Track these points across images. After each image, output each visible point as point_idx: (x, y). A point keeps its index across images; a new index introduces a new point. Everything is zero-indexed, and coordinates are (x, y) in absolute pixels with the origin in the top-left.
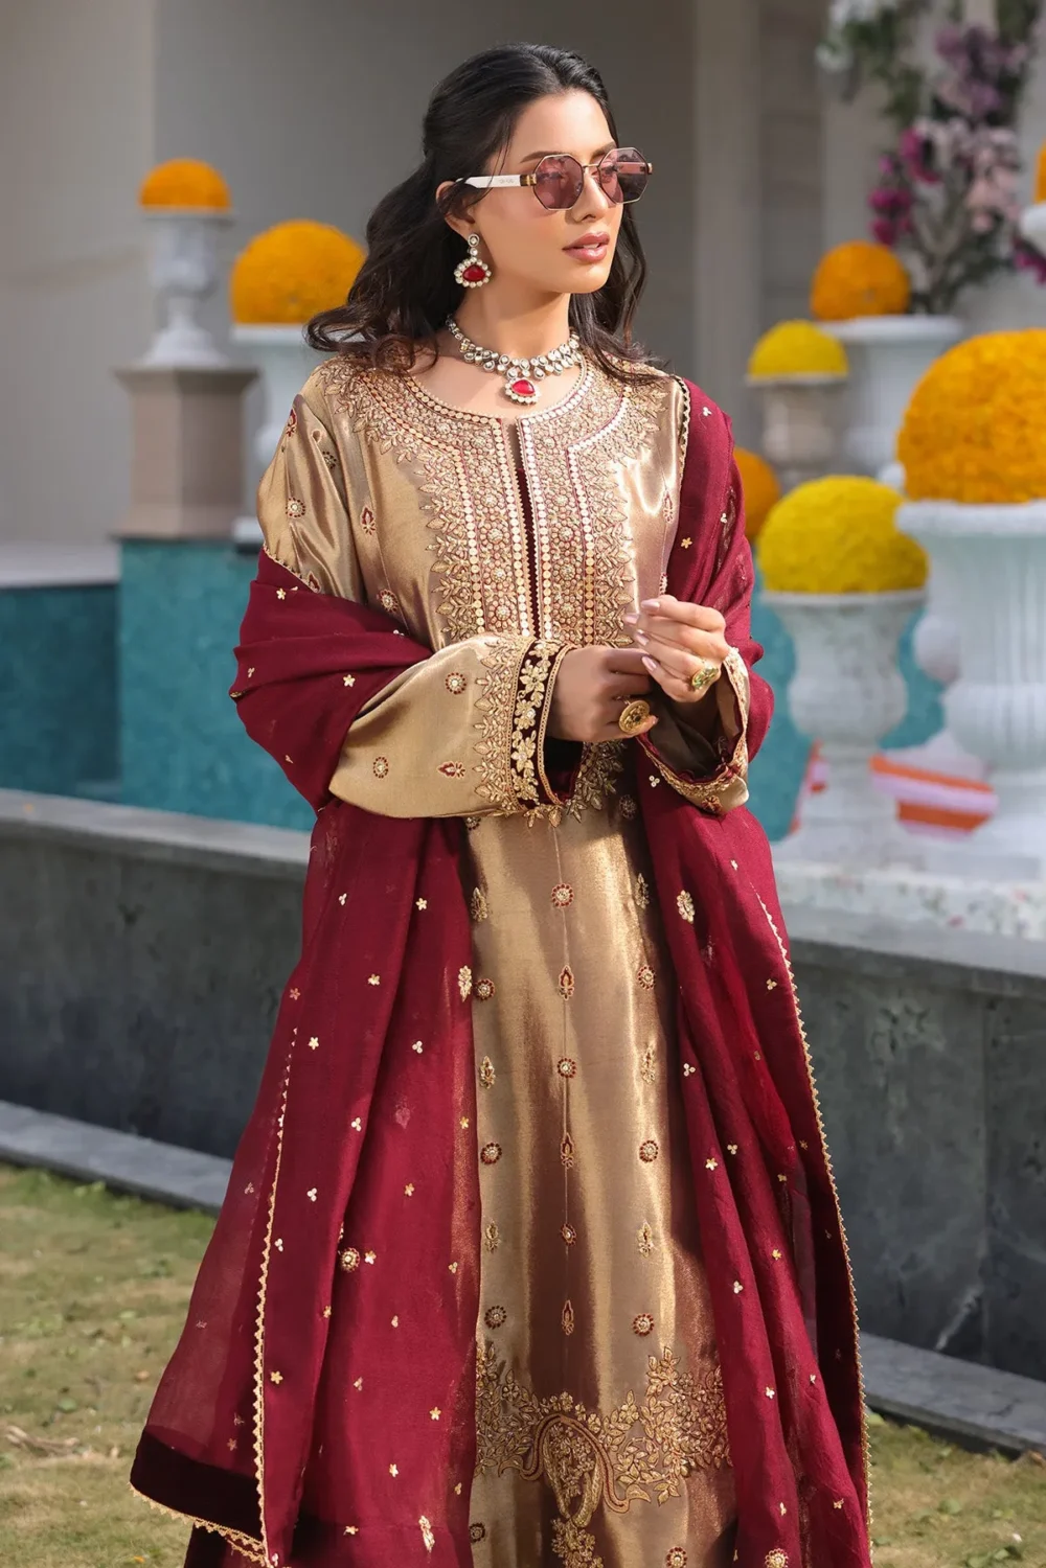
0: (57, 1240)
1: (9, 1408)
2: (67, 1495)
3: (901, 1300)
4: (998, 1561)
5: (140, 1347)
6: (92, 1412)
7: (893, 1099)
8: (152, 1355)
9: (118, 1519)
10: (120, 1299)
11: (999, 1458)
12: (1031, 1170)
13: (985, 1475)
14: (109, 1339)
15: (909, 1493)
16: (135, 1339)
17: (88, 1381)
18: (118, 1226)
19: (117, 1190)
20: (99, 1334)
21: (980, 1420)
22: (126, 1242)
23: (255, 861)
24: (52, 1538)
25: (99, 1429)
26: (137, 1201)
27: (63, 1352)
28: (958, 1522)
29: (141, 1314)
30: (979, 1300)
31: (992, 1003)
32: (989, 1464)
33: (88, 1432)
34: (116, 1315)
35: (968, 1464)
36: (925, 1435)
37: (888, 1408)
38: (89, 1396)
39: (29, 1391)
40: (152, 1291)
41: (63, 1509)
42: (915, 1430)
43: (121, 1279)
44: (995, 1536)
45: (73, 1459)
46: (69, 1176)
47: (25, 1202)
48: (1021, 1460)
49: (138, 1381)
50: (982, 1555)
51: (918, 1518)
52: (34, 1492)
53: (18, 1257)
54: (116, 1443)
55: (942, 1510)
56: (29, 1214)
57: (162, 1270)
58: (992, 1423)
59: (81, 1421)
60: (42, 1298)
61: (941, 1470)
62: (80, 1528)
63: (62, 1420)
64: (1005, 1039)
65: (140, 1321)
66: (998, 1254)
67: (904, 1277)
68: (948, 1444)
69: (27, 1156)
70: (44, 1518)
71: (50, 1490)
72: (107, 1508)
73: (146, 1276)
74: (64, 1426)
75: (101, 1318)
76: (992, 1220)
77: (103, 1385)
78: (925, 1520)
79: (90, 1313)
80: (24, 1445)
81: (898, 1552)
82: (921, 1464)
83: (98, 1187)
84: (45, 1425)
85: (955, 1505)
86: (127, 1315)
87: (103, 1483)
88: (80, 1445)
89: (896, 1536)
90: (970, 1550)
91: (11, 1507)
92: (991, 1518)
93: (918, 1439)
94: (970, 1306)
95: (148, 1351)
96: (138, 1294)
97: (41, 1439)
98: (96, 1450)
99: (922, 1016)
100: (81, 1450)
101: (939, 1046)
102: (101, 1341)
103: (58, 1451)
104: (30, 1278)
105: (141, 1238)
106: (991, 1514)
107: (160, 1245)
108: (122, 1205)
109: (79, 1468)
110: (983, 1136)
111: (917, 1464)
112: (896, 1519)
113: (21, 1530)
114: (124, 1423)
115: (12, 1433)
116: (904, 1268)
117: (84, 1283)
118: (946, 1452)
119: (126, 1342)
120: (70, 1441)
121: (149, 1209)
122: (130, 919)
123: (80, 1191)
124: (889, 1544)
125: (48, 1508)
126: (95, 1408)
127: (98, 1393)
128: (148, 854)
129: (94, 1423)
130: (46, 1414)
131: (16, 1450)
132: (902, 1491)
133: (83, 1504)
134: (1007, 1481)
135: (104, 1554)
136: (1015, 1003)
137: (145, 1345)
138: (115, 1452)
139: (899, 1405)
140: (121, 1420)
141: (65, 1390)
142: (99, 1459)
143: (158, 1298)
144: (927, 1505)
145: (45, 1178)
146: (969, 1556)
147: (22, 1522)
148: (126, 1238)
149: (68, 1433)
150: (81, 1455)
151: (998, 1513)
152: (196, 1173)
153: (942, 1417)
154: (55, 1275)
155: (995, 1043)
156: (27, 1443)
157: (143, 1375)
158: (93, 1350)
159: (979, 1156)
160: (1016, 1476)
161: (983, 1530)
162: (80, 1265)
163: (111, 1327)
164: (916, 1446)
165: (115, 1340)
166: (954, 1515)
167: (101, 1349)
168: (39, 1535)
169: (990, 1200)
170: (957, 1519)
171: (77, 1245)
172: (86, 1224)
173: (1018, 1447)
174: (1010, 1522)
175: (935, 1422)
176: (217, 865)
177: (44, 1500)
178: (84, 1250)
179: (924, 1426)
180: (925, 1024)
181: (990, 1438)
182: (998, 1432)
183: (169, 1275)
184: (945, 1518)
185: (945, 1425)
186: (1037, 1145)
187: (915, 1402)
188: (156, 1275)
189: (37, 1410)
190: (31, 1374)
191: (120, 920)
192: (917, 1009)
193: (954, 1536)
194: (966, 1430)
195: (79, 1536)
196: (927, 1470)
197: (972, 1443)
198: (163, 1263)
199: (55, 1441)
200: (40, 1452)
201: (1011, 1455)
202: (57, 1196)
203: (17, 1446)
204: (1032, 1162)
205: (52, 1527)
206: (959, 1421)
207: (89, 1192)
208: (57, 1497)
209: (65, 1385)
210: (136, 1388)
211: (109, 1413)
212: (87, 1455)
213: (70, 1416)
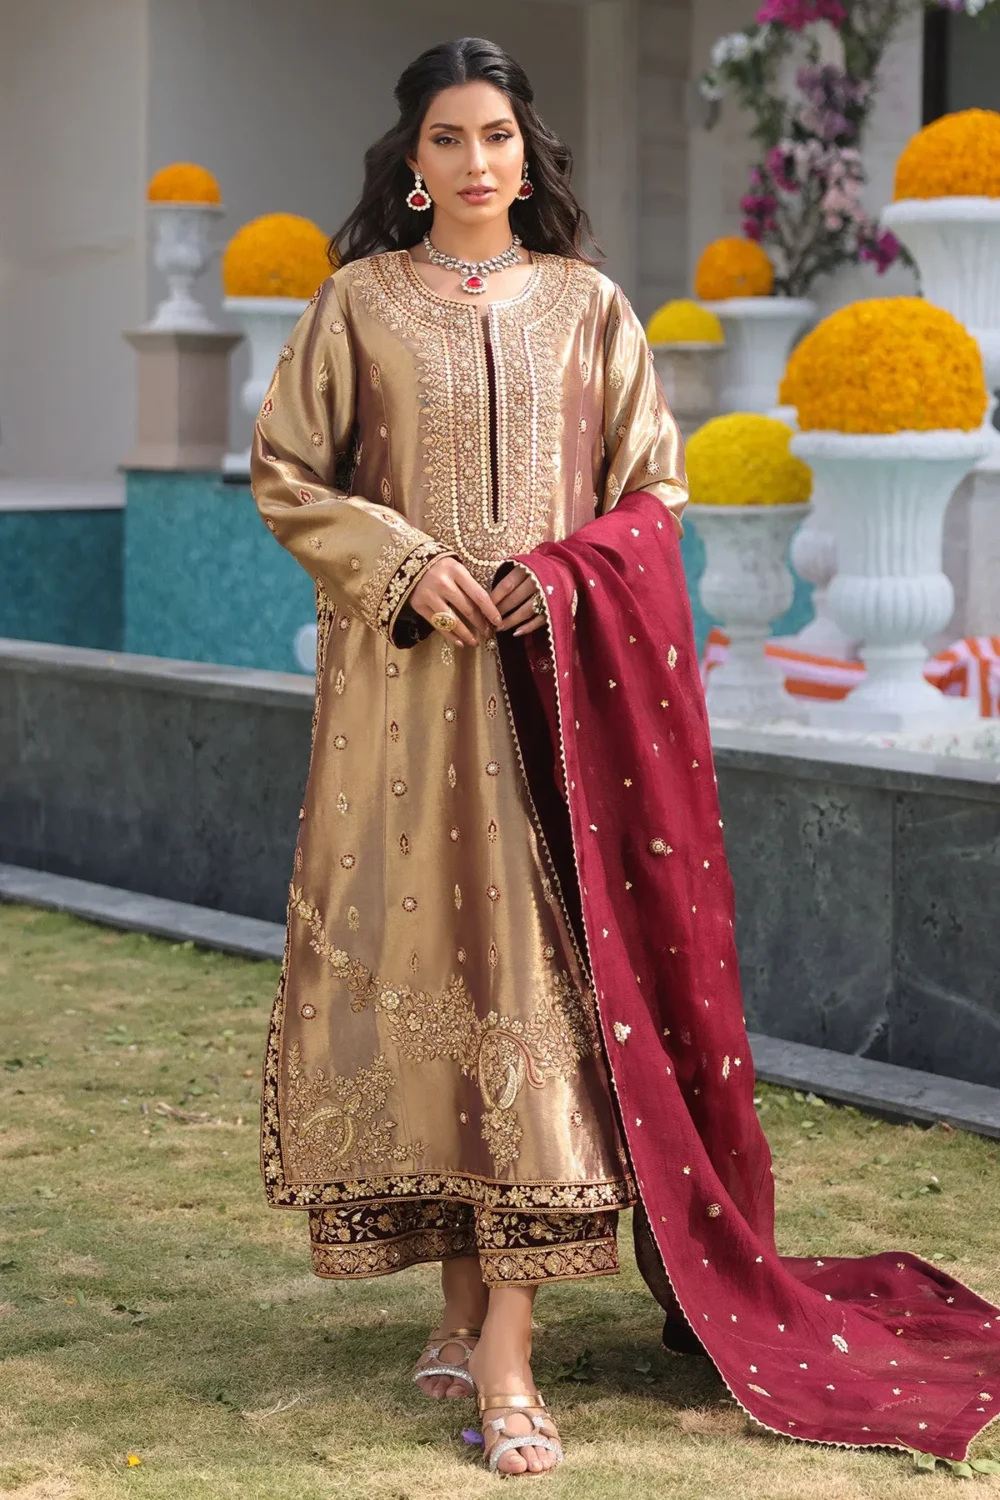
0: (163, 982)
1: (152, 1092)
2: (211, 1147)
3: (824, 1028)
4: (922, 1194)
5: (243, 1054)
6: (216, 1096)
7: (820, 874)
8: (253, 1059)
10: (221, 1021)
11: (914, 1126)
12: (929, 925)
13: (906, 1139)
14: (218, 1048)
15: (850, 1152)
16: (238, 1048)
17: (207, 1076)
18: (207, 973)
19: (203, 947)
20: (210, 1044)
21: (901, 1100)
22: (217, 983)
24: (206, 1175)
25: (223, 1107)
26: (220, 955)
27: (184, 1057)
28: (888, 1170)
29: (239, 1032)
30: (885, 1026)
31: (900, 797)
32: (908, 1132)
33: (215, 1110)
34: (220, 1033)
35: (893, 1132)
36: (857, 1113)
37: (828, 1094)
38: (211, 1085)
39: (165, 1081)
40: (245, 1017)
41: (211, 1156)
42: (851, 1109)
43: (219, 1008)
44: (918, 1179)
45: (209, 1125)
46: (164, 937)
47: (132, 956)
48: (933, 1128)
49: (246, 1076)
50: (910, 1189)
51: (859, 1167)
52: (186, 1145)
53: (134, 993)
54: (240, 1115)
55: (876, 1162)
56: (137, 965)
57: (249, 1002)
58: (911, 1102)
59: (209, 1102)
60: (160, 1021)
61: (872, 1138)
62: (227, 1168)
63: (194, 1101)
64: (910, 825)
65: (239, 1037)
66: (901, 991)
67: (826, 1010)
68: (875, 1120)
69: (130, 923)
70: (197, 1161)
71: (198, 1143)
73: (237, 1006)
74: (197, 1104)
75: (210, 1034)
76: (896, 964)
77: (220, 1079)
78: (864, 1168)
79: (199, 1030)
80: (170, 1116)
81: (846, 1188)
82: (856, 1132)
83: (188, 945)
84: (182, 1103)
85: (885, 1158)
86: (228, 1033)
87: (237, 1141)
88: (212, 1116)
89: (844, 1179)
90: (901, 1188)
91: (172, 1155)
92: (914, 1168)
93: (853, 1116)
94: (878, 1030)
95: (250, 1056)
96: (234, 1018)
97: (182, 1112)
98: (225, 1120)
99: (843, 810)
100: (214, 1120)
101: (857, 832)
102: (212, 1050)
103: (195, 1120)
104: (147, 1006)
105: (228, 981)
106: (913, 1165)
107: (244, 986)
108: (208, 958)
109: (215, 1132)
110: (890, 901)
111: (852, 1132)
112: (843, 1168)
113: (182, 1169)
114: (242, 1103)
115: (159, 1107)
116: (826, 1003)
117: (190, 1010)
118: (875, 1124)
119: (231, 1050)
120: (204, 1115)
121: (231, 961)
122: (197, 746)
123: (175, 948)
124: (839, 1184)
125: (199, 1155)
126: (218, 1093)
127: (217, 1083)
128: (212, 695)
129: (219, 1103)
130: (182, 1097)
131: (165, 1120)
132: (844, 1150)
133: (225, 1153)
134: (923, 1144)
135: (249, 1184)
136: (917, 796)
137: (247, 1052)
138: (240, 1121)
139: (837, 1091)
140: (239, 1101)
141: (192, 1081)
142: (229, 1126)
143: (251, 1021)
144: (864, 1159)
145: (145, 938)
146: (901, 1191)
147: (181, 1164)
148: (216, 980)
149: (197, 1109)
150: (215, 1123)
151: (918, 1164)
152: (266, 935)
153: (871, 1099)
154: (168, 1005)
155: (902, 829)
156: (173, 1114)
157: (249, 1072)
158: (207, 1056)
159: (887, 916)
160: (930, 1139)
161: (908, 1174)
162: (181, 998)
163: (218, 1040)
164: (852, 1121)
165: (223, 1049)
166: (886, 1165)
167: (214, 1054)
168: (196, 1173)
169: (896, 949)
170: (888, 1168)
171: (179, 985)
172: (183, 971)
173: (931, 1119)
174: (929, 1169)
175: (866, 1103)
176: (270, 702)
177: (196, 1150)
178: (185, 989)
179: (857, 1106)
180: (845, 815)
181: (908, 1113)
182: (915, 1109)
183: (255, 1006)
184: (879, 1167)
185: (874, 1105)
186: (933, 906)
187: (850, 1089)
188: (245, 1006)
189: (172, 1093)
190: (165, 1069)
191: (190, 746)
192: (840, 804)
193: (887, 1179)
194: (890, 1109)
195: (227, 1174)
196: (862, 1137)
197: (894, 1117)
198: (250, 998)
199: (193, 1113)
200: (183, 1121)
201: (925, 1125)
202: (157, 952)
203: (165, 1116)
204: (930, 919)
205: (205, 1168)
206: (884, 1101)
207: (181, 948)
208: (205, 1149)
209: (191, 1078)
210: (245, 1081)
211: (229, 1097)
212: (220, 1123)
213: (200, 1098)
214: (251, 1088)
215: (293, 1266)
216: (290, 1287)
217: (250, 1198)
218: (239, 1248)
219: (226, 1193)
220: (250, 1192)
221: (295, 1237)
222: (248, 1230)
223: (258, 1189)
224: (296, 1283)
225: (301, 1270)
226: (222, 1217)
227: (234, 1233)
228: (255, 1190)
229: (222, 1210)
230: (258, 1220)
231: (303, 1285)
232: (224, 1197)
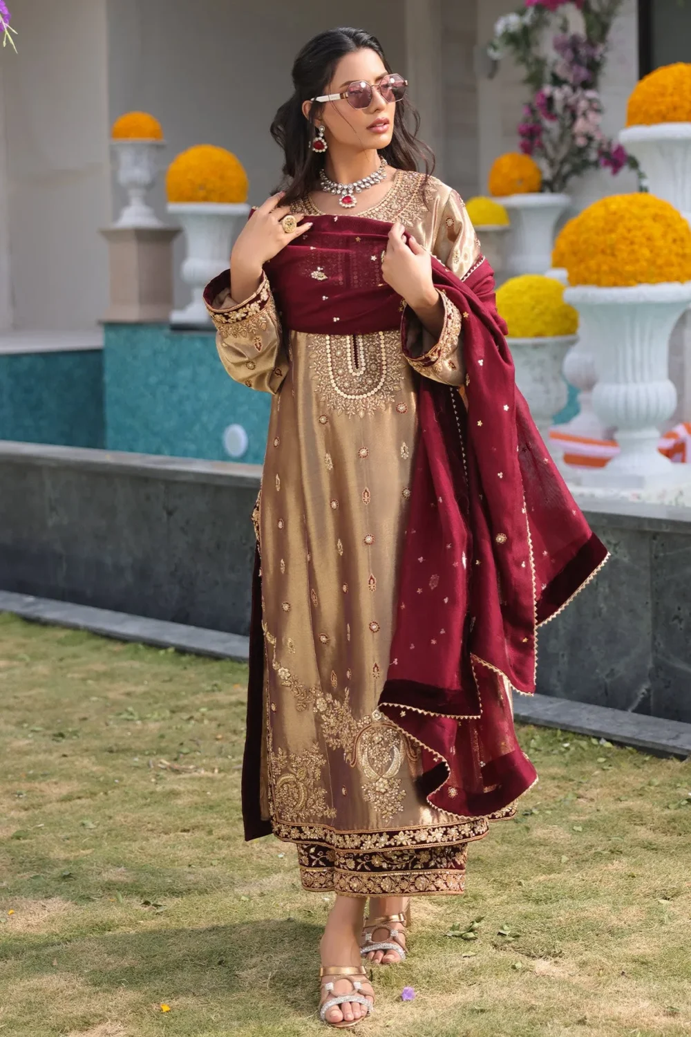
0: (155, 676)
1: (155, 752)
2: (199, 789)
3: (606, 693)
4: (684, 806)
5: (214, 724)
6: (198, 754)
7: (601, 589)
8: (221, 728)
9: (229, 799)
10: (197, 702)
11: (674, 759)
12: (676, 622)
13: (669, 768)
14: (197, 720)
15: (632, 778)
16: (210, 720)
17: (191, 740)
18: (185, 668)
19: (181, 651)
20: (191, 718)
21: (664, 742)
22: (193, 676)
23: (242, 479)
24: (197, 808)
25: (204, 761)
26: (193, 657)
27: (174, 727)
28: (659, 789)
29: (210, 709)
30: (648, 690)
31: (655, 536)
32: (670, 763)
33: (199, 763)
34: (197, 710)
35: (660, 764)
36: (635, 751)
37: (614, 739)
38: (195, 746)
39: (163, 745)
40: (214, 698)
41: (199, 795)
42: (630, 748)
43: (195, 693)
44: (679, 795)
45: (196, 774)
46: (154, 645)
47: (132, 659)
48: (687, 760)
49: (217, 739)
50: (675, 803)
51: (639, 788)
52: (181, 789)
53: (137, 684)
54: (216, 766)
55: (650, 784)
56: (136, 664)
57: (215, 688)
58: (671, 743)
59: (194, 758)
60: (156, 703)
61: (646, 767)
62: (211, 803)
63: (184, 758)
64: (661, 554)
65: (211, 712)
66: (658, 666)
67: (608, 681)
68: (647, 755)
69: (128, 635)
70: (190, 799)
71: (189, 787)
72: (222, 794)
73: (208, 691)
74: (186, 760)
75: (191, 711)
76: (655, 649)
77: (200, 742)
78: (642, 789)
79: (183, 709)
80: (168, 769)
81: (631, 803)
82: (635, 764)
83: (171, 650)
84: (176, 760)
85: (656, 781)
86: (203, 710)
87: (216, 784)
88: (197, 768)
89: (629, 797)
90: (668, 801)
91: (172, 796)
92: (676, 788)
93: (632, 753)
94: (643, 694)
95: (219, 725)
96: (206, 700)
97: (176, 766)
98: (206, 770)
99: (616, 545)
100: (199, 770)
101: (626, 560)
102: (193, 722)
103: (185, 771)
104: (145, 693)
105: (199, 674)
106: (675, 786)
107: (211, 677)
108: (185, 659)
109: (200, 779)
110: (650, 606)
111: (632, 765)
112: (628, 789)
113: (180, 805)
114: (217, 758)
115: (161, 763)
116: (607, 676)
117: (175, 695)
118: (647, 758)
119: (206, 722)
120: (191, 767)
121: (201, 660)
122: (170, 513)
123: (162, 652)
124: (626, 800)
125: (191, 795)
126: (200, 752)
127: (198, 745)
128: (178, 478)
129: (201, 758)
130: (175, 756)
131: (165, 771)
132: (628, 776)
133: (208, 793)
134: (681, 771)
135: (227, 814)
136: (666, 535)
137: (218, 723)
138: (216, 771)
139: (622, 737)
140: (215, 757)
141: (182, 744)
142: (210, 774)
143: (218, 701)
144: (641, 783)
145: (141, 646)
146: (668, 804)
147: (180, 802)
148: (191, 673)
149: (188, 763)
150: (199, 773)
151: (679, 785)
152: (224, 642)
153: (644, 742)
154: (160, 692)
155: (656, 557)
156: (170, 768)
157: (220, 737)
158: (190, 726)
159: (648, 616)
160: (685, 767)
161: (672, 792)
162: (169, 687)
163: (197, 715)
164: (631, 757)
165: (200, 721)
166: (656, 786)
167: (194, 724)
168: (190, 807)
169: (654, 638)
170: (658, 788)
171: (167, 678)
172: (167, 668)
173: (685, 754)
174: (686, 788)
175: (641, 744)
177: (188, 792)
178: (170, 680)
179: (634, 746)
180: (617, 548)
181: (669, 750)
182: (674, 747)
183: (220, 690)
184: (652, 788)
185: (647, 745)
186: (679, 609)
187: (629, 735)
188: (213, 691)
189: (169, 753)
190: (162, 737)
191: (165, 514)
192: (613, 542)
193: (658, 796)
194: (657, 747)
195: (211, 807)
196: (639, 768)
197: (659, 753)
198: (216, 685)
199: (184, 766)
200: (177, 772)
201: (681, 758)
202: (150, 655)
203: (165, 769)
204: (677, 617)
205: (196, 804)
206: (653, 743)
207: (166, 653)
208: (195, 790)
209: (181, 742)
210: (217, 743)
211: (208, 754)
212: (203, 772)
213: (187, 756)
214: (221, 748)
215: (263, 869)
216: (261, 884)
217: (228, 823)
218: (224, 858)
219: (212, 821)
220: (228, 820)
221: (261, 850)
222: (229, 846)
223: (234, 817)
224: (265, 881)
225: (267, 872)
226: (212, 837)
227: (220, 848)
228: (231, 818)
229: (210, 832)
230: (235, 839)
231: (270, 883)
232: (212, 824)
